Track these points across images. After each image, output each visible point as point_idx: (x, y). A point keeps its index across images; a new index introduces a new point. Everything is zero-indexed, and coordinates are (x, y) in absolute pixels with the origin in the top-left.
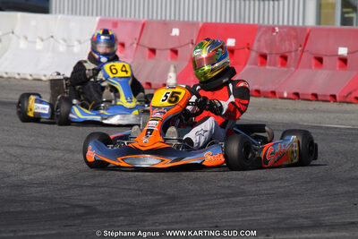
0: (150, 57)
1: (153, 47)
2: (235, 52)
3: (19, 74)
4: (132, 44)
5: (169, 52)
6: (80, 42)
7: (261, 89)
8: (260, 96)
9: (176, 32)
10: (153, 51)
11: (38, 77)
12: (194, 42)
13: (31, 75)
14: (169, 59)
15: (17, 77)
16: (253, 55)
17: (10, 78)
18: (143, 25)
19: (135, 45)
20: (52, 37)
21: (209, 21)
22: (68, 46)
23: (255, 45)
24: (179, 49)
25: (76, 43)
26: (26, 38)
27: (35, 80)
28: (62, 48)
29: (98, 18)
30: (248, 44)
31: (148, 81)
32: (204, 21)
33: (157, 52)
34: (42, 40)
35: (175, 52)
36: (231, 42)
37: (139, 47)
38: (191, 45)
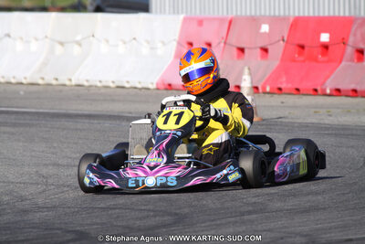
0: (239, 57)
1: (242, 46)
2: (330, 48)
3: (100, 82)
4: (219, 43)
5: (259, 50)
6: (163, 43)
7: (358, 88)
8: (357, 96)
9: (265, 28)
10: (242, 50)
11: (120, 84)
12: (285, 39)
13: (113, 82)
14: (259, 59)
15: (99, 84)
16: (349, 50)
17: (91, 86)
18: (230, 22)
19: (222, 45)
20: (134, 39)
21: (301, 14)
22: (152, 48)
23: (351, 40)
24: (269, 48)
25: (160, 45)
26: (107, 41)
27: (118, 87)
28: (145, 50)
29: (182, 17)
30: (343, 39)
31: (237, 84)
32: (297, 14)
33: (246, 51)
34: (125, 43)
35: (265, 50)
36: (325, 38)
37: (227, 46)
38: (282, 42)
